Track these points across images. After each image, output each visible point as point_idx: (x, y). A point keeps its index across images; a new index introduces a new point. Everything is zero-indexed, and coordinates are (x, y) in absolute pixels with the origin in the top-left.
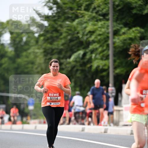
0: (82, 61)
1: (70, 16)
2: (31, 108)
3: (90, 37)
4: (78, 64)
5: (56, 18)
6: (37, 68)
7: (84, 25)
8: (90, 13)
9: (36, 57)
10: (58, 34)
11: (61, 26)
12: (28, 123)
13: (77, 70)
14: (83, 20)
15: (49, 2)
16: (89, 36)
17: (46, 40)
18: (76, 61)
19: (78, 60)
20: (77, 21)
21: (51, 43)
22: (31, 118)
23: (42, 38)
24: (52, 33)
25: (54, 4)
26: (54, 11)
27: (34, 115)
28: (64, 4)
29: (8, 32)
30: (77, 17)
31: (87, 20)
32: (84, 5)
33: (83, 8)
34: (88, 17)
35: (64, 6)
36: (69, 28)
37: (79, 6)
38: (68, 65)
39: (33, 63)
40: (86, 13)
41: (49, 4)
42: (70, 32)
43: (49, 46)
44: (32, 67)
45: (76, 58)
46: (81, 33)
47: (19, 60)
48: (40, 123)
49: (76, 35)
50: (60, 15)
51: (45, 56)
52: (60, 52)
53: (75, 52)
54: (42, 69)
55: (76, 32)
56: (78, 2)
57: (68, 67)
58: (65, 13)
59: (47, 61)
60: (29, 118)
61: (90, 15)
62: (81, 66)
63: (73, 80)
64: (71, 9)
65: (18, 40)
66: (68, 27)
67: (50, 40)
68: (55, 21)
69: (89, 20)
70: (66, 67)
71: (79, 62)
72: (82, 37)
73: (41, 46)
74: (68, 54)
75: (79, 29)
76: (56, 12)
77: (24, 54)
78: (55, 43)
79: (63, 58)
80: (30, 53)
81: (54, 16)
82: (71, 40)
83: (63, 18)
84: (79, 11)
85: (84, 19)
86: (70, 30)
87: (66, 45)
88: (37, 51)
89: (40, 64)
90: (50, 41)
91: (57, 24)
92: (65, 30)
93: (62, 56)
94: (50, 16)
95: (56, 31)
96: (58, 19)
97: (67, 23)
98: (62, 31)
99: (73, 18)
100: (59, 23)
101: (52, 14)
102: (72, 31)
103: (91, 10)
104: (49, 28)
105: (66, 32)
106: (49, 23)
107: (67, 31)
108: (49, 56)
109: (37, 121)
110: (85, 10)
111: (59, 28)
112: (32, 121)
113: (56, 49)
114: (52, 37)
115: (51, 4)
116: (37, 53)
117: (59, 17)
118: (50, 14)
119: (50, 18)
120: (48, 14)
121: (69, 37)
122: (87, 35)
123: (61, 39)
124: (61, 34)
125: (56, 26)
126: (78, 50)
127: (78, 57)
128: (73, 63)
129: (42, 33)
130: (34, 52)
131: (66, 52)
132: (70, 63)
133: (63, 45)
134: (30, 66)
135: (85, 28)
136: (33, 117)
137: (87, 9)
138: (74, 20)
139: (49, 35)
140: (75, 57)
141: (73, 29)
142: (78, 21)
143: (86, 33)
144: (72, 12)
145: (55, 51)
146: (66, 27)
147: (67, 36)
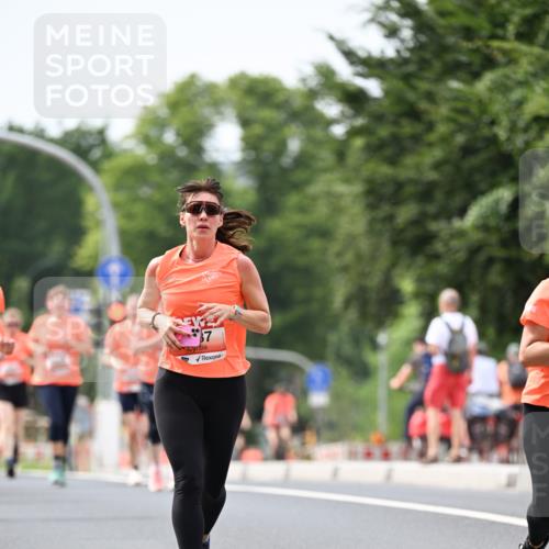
0: (506, 228)
1: (464, 58)
2: (318, 399)
3: (540, 136)
4: (494, 239)
5: (411, 68)
6: (339, 255)
7: (516, 95)
8: (536, 50)
9: (337, 210)
10: (418, 128)
11: (430, 97)
12: (308, 458)
13: (491, 261)
14: (513, 76)
15: (386, 7)
16: (533, 133)
17: (374, 150)
18: (484, 227)
19: (493, 222)
20: (488, 78)
21: (393, 161)
22: (320, 438)
23: (359, 142)
24: (396, 123)
25: (403, 15)
26: (402, 41)
27: (331, 426)
28: (442, 14)
29: (234, 120)
30: (489, 63)
31: (526, 73)
32: (516, 19)
33: (511, 29)
34: (531, 64)
35: (442, 22)
36: (459, 105)
37: (499, 22)
38: (455, 243)
39: (324, 233)
40: (524, 48)
41: (387, 18)
42: (463, 119)
43: (385, 170)
44: (324, 251)
45: (484, 217)
46: (505, 121)
47: (275, 225)
48: (352, 456)
49: (486, 132)
50: (428, 55)
51: (372, 207)
52: (426, 193)
53: (483, 193)
54: (359, 257)
55: (486, 119)
56: (492, 7)
57: (457, 251)
58: (444, 49)
59: (378, 226)
60: (310, 436)
61: (539, 58)
62: (504, 244)
63: (475, 298)
64: (468, 33)
65: (269, 146)
66: (456, 99)
67: (391, 149)
68: (407, 78)
69: (535, 75)
70: (450, 250)
71: (498, 229)
72: (509, 139)
73: (357, 170)
74: (457, 201)
75: (497, 107)
76: (411, 44)
77: (293, 199)
78: (409, 160)
79: (436, 217)
80: (314, 199)
81: (405, 61)
82: (467, 151)
83: (437, 65)
84: (495, 44)
85: (515, 73)
86: (465, 112)
87: (448, 169)
88: (341, 188)
89: (352, 238)
90: (388, 152)
91: (413, 88)
92: (444, 110)
93: (431, 209)
94: (391, 60)
95: (414, 114)
96: (421, 69)
97: (454, 84)
98: (433, 117)
99: (475, 68)
100: (424, 86)
101: (398, 51)
102: (471, 115)
103: (541, 37)
104: (386, 103)
105: (450, 120)
106: (385, 86)
107: (452, 115)
108: (385, 209)
109: (339, 449)
110: (520, 37)
111: (423, 105)
112: (322, 450)
113: (411, 181)
114: (396, 139)
115: (394, 17)
116: (340, 196)
117: (424, 64)
118: (390, 53)
119: (391, 67)
120: (382, 52)
121: (460, 139)
122: (526, 130)
123: (430, 145)
124: (430, 127)
125: (411, 96)
126: (493, 186)
127: (494, 210)
128: (476, 236)
129: (360, 122)
130: (329, 194)
131: (450, 193)
132: (461, 234)
133: (437, 166)
134: (315, 244)
135: (520, 104)
136: (326, 434)
137: (526, 35)
138: (476, 76)
139: (384, 132)
140: (484, 210)
141: (474, 109)
142: (491, 80)
143: (521, 124)
144: (470, 45)
145: (409, 190)
146: (447, 100)
147: (452, 134)
